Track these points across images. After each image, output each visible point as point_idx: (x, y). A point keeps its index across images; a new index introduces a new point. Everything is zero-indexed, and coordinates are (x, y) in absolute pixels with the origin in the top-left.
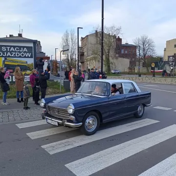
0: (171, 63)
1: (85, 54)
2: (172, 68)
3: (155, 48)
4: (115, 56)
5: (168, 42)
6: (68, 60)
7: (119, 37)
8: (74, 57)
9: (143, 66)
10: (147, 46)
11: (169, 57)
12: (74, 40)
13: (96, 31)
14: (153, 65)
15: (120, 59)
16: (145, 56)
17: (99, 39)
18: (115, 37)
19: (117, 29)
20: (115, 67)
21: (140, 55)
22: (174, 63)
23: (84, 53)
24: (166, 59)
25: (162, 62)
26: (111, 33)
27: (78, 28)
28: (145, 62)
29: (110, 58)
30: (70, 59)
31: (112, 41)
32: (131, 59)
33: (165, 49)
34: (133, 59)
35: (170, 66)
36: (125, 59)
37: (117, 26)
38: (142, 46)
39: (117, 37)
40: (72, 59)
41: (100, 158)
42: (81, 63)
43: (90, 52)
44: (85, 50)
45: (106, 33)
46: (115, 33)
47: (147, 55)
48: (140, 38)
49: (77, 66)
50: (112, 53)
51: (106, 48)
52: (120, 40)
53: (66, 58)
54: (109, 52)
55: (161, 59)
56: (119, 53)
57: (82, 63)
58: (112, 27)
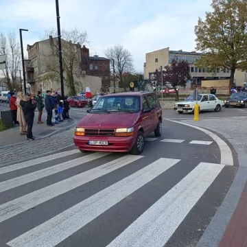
0: (153, 82)
1: (36, 70)
2: (154, 88)
3: (133, 63)
4: (81, 72)
5: (148, 55)
6: (9, 79)
7: (84, 46)
8: (18, 75)
9: (120, 87)
10: (123, 59)
11: (150, 74)
12: (15, 49)
13: (51, 37)
14: (132, 85)
15: (89, 77)
16: (121, 73)
17: (55, 48)
18: (78, 46)
19: (81, 35)
20: (82, 89)
21: (114, 71)
22: (156, 82)
23: (33, 68)
24: (146, 77)
25: (143, 80)
26: (72, 40)
27: (21, 30)
28: (121, 80)
29: (74, 76)
30: (11, 78)
31: (76, 51)
32: (104, 77)
33: (145, 64)
34: (107, 78)
35: (152, 85)
36: (95, 77)
37: (81, 32)
38: (116, 60)
39: (82, 47)
40: (14, 79)
41: (64, 220)
42: (30, 83)
43: (44, 68)
44: (35, 64)
45: (65, 39)
46: (79, 41)
47: (123, 72)
48: (113, 48)
49: (23, 88)
50: (76, 69)
51: (67, 61)
52: (86, 50)
53: (4, 77)
54: (71, 67)
55: (141, 77)
56: (87, 69)
57: (32, 83)
58: (74, 32)
